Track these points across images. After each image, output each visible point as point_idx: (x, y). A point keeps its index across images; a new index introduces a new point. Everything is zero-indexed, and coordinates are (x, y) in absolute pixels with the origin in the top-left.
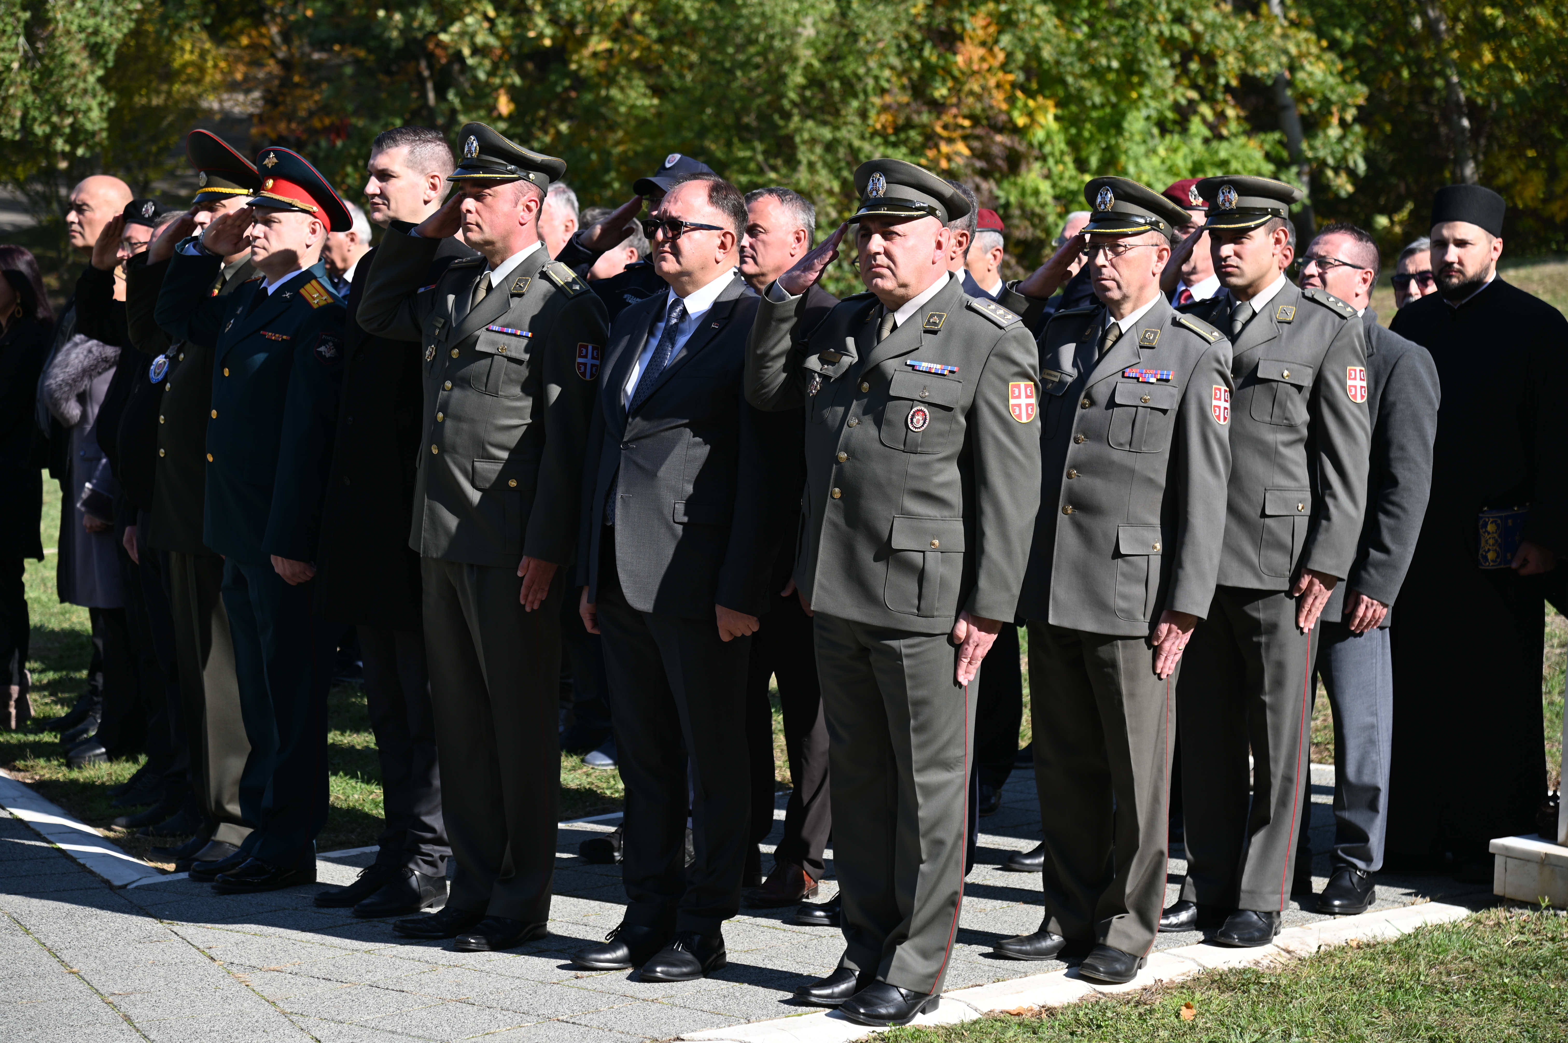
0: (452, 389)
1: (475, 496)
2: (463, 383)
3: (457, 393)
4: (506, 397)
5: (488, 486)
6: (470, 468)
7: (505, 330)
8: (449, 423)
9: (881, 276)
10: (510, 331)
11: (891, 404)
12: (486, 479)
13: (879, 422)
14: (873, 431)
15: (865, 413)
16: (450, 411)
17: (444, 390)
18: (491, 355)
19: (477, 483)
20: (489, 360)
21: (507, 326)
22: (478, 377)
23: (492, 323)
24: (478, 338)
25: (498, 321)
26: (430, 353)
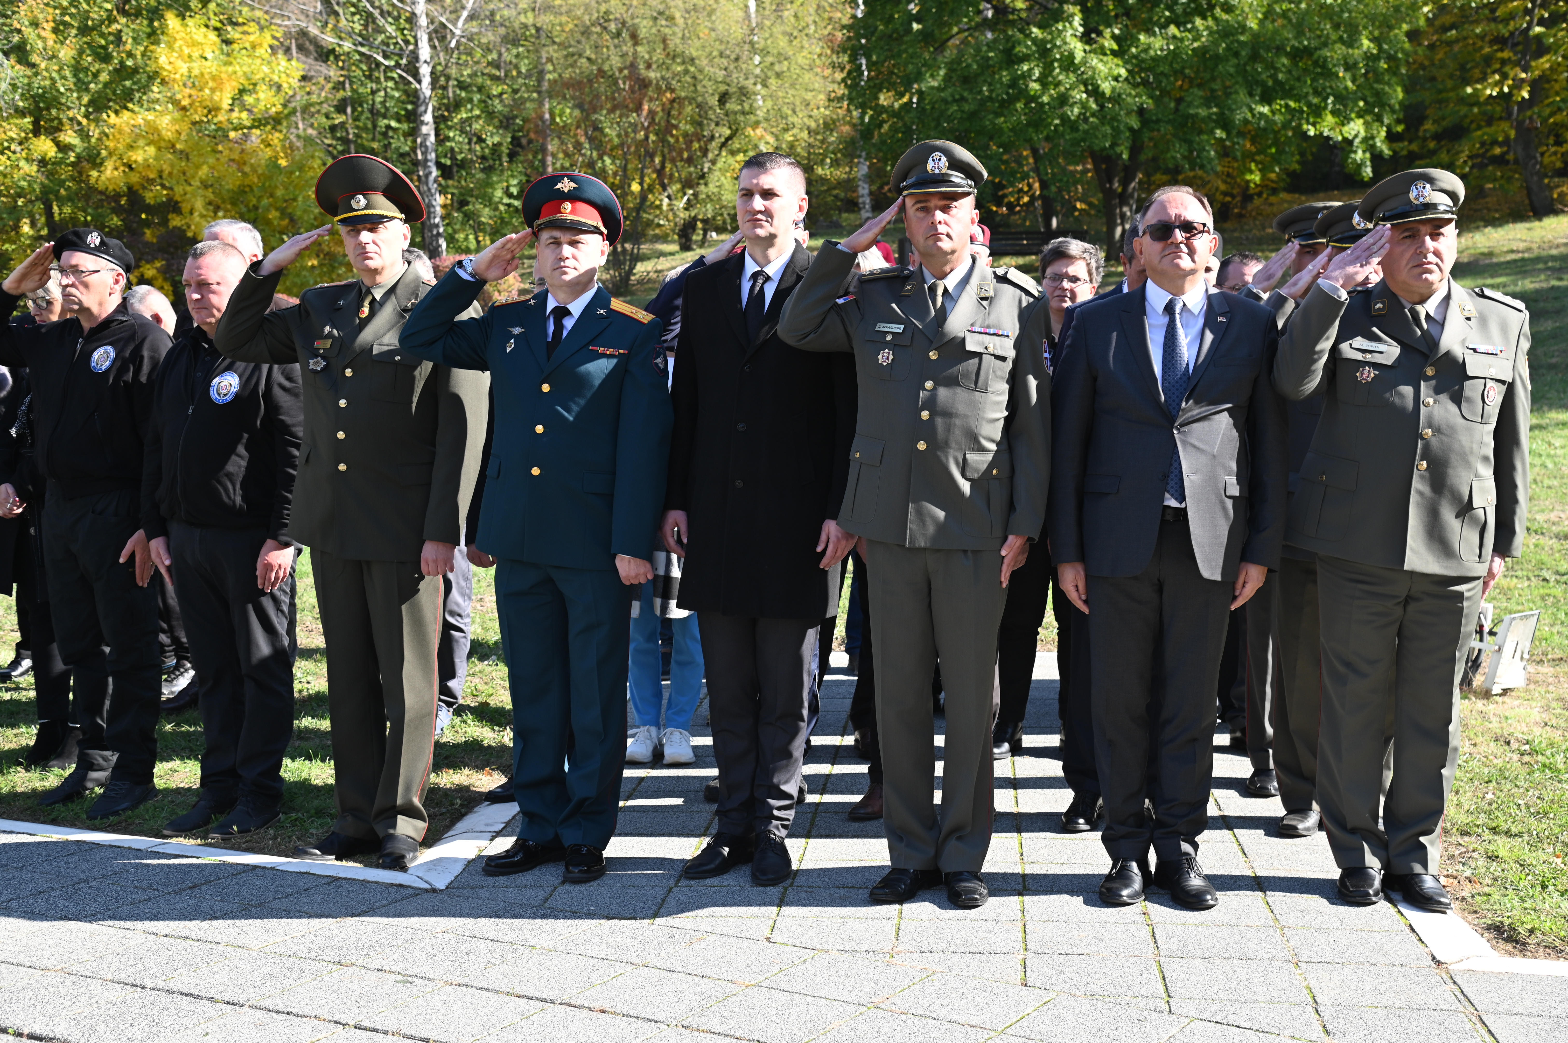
0: (935, 388)
1: (965, 486)
2: (953, 382)
3: (943, 393)
4: (993, 392)
5: (976, 476)
6: (961, 460)
7: (988, 331)
8: (939, 421)
10: (992, 331)
11: (1467, 383)
12: (977, 470)
13: (1457, 400)
14: (1453, 408)
15: (1441, 391)
16: (938, 408)
17: (924, 389)
18: (979, 355)
19: (969, 474)
20: (977, 360)
21: (988, 327)
22: (966, 375)
23: (972, 325)
24: (964, 339)
25: (978, 323)
26: (885, 357)
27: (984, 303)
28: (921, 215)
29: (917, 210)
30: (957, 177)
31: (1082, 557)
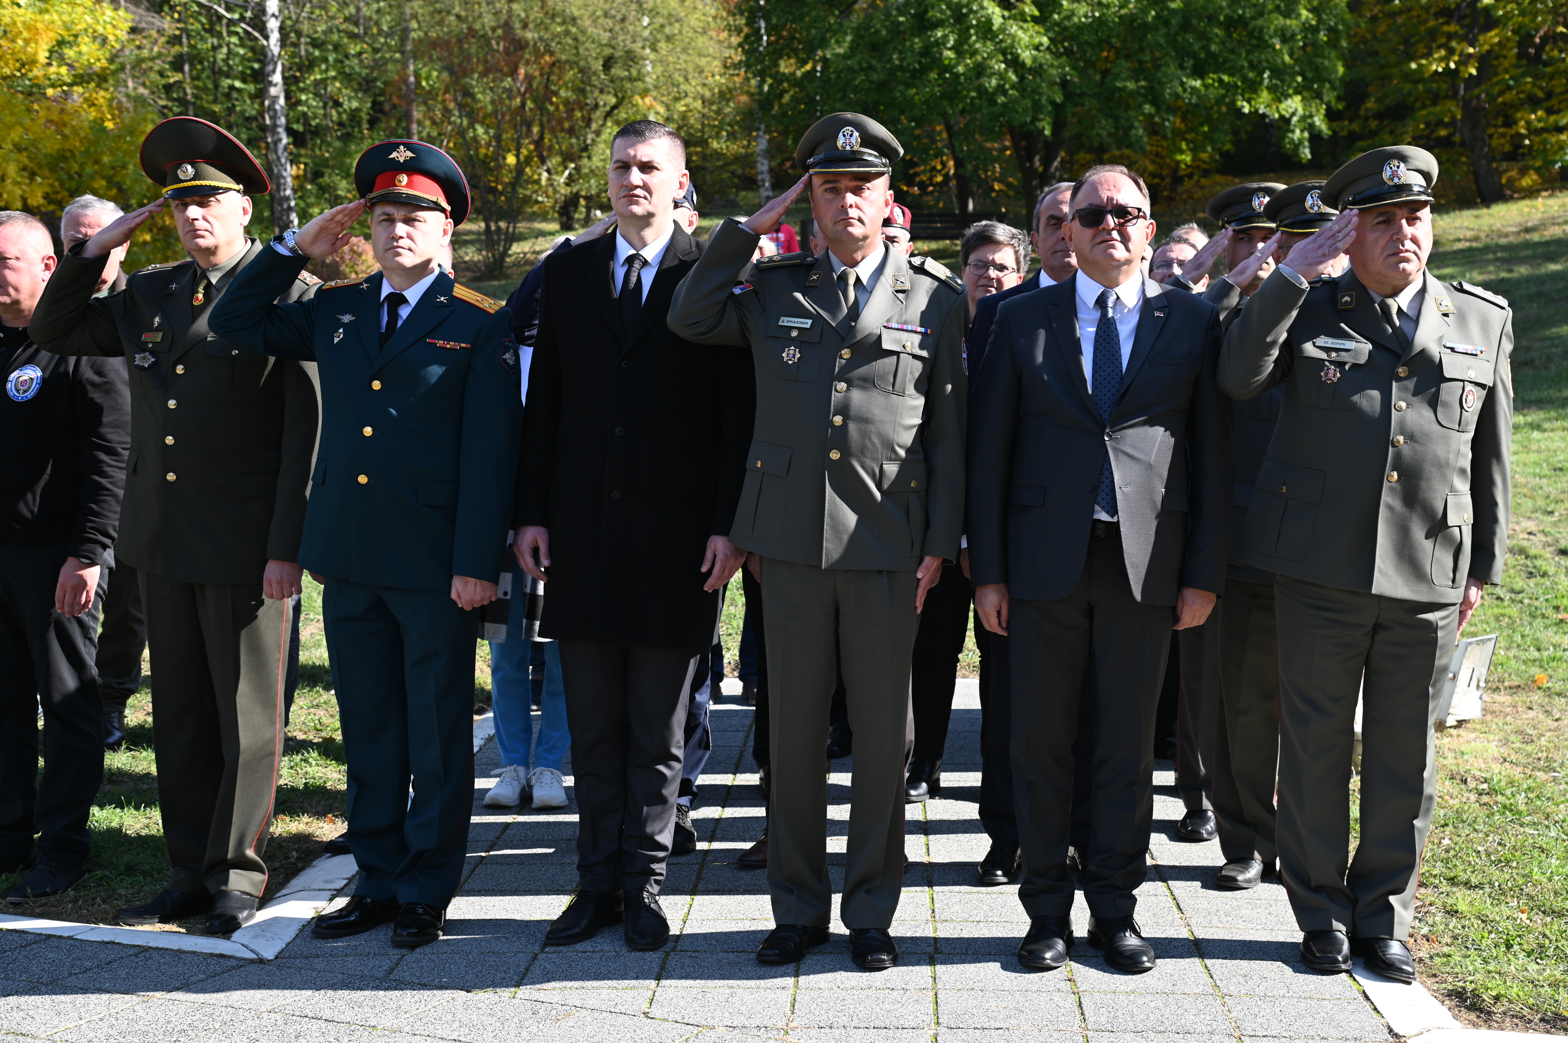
0: (848, 391)
2: (868, 383)
3: (856, 394)
4: (910, 396)
6: (875, 472)
7: (905, 327)
8: (852, 427)
9: (1407, 260)
10: (909, 328)
11: (1444, 386)
13: (1433, 403)
14: (1428, 413)
15: (1415, 394)
16: (852, 413)
17: (837, 392)
18: (897, 354)
19: (884, 486)
20: (894, 359)
21: (906, 323)
22: (883, 377)
23: (888, 321)
24: (880, 336)
25: (895, 319)
26: (791, 355)
27: (900, 296)
28: (829, 196)
29: (826, 190)
30: (870, 155)
31: (1006, 578)
